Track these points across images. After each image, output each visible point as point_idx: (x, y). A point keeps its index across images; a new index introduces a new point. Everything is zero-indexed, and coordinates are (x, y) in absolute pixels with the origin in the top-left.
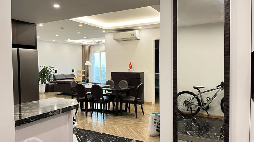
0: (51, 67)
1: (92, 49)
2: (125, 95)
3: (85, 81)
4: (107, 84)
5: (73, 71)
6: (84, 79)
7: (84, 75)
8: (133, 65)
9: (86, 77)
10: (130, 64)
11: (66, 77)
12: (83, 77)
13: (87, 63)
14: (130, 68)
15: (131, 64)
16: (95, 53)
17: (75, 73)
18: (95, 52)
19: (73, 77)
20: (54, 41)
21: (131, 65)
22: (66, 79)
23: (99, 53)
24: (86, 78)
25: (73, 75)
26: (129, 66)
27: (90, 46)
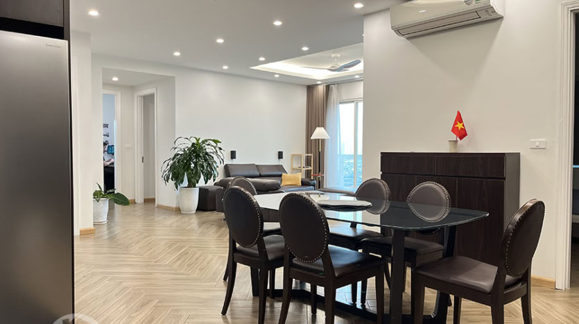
0: (213, 141)
1: (334, 94)
2: (437, 246)
3: (309, 185)
4: (360, 194)
5: (280, 155)
6: (308, 180)
7: (310, 168)
8: (468, 123)
9: (315, 172)
10: (459, 119)
11: (259, 170)
12: (308, 173)
13: (319, 133)
14: (454, 137)
15: (461, 121)
16: (342, 107)
17: (285, 163)
18: (340, 103)
19: (280, 173)
20: (225, 67)
21: (460, 126)
22: (260, 176)
23: (352, 105)
24: (315, 177)
25: (280, 168)
26: (454, 130)
27: (328, 87)
